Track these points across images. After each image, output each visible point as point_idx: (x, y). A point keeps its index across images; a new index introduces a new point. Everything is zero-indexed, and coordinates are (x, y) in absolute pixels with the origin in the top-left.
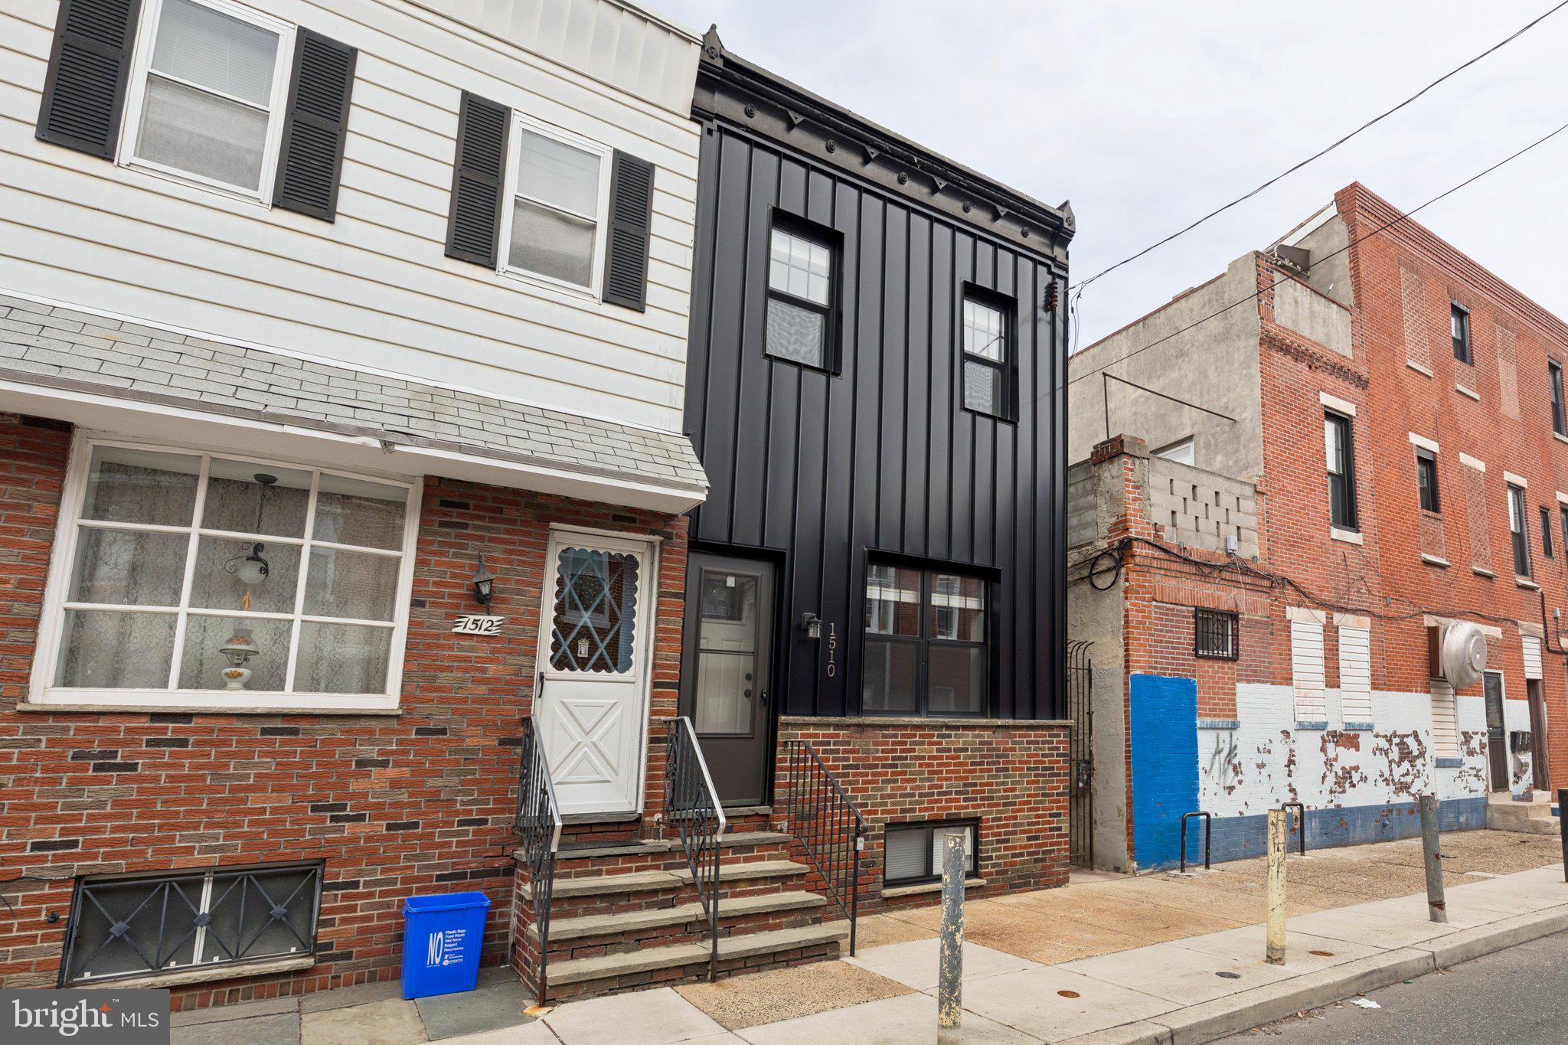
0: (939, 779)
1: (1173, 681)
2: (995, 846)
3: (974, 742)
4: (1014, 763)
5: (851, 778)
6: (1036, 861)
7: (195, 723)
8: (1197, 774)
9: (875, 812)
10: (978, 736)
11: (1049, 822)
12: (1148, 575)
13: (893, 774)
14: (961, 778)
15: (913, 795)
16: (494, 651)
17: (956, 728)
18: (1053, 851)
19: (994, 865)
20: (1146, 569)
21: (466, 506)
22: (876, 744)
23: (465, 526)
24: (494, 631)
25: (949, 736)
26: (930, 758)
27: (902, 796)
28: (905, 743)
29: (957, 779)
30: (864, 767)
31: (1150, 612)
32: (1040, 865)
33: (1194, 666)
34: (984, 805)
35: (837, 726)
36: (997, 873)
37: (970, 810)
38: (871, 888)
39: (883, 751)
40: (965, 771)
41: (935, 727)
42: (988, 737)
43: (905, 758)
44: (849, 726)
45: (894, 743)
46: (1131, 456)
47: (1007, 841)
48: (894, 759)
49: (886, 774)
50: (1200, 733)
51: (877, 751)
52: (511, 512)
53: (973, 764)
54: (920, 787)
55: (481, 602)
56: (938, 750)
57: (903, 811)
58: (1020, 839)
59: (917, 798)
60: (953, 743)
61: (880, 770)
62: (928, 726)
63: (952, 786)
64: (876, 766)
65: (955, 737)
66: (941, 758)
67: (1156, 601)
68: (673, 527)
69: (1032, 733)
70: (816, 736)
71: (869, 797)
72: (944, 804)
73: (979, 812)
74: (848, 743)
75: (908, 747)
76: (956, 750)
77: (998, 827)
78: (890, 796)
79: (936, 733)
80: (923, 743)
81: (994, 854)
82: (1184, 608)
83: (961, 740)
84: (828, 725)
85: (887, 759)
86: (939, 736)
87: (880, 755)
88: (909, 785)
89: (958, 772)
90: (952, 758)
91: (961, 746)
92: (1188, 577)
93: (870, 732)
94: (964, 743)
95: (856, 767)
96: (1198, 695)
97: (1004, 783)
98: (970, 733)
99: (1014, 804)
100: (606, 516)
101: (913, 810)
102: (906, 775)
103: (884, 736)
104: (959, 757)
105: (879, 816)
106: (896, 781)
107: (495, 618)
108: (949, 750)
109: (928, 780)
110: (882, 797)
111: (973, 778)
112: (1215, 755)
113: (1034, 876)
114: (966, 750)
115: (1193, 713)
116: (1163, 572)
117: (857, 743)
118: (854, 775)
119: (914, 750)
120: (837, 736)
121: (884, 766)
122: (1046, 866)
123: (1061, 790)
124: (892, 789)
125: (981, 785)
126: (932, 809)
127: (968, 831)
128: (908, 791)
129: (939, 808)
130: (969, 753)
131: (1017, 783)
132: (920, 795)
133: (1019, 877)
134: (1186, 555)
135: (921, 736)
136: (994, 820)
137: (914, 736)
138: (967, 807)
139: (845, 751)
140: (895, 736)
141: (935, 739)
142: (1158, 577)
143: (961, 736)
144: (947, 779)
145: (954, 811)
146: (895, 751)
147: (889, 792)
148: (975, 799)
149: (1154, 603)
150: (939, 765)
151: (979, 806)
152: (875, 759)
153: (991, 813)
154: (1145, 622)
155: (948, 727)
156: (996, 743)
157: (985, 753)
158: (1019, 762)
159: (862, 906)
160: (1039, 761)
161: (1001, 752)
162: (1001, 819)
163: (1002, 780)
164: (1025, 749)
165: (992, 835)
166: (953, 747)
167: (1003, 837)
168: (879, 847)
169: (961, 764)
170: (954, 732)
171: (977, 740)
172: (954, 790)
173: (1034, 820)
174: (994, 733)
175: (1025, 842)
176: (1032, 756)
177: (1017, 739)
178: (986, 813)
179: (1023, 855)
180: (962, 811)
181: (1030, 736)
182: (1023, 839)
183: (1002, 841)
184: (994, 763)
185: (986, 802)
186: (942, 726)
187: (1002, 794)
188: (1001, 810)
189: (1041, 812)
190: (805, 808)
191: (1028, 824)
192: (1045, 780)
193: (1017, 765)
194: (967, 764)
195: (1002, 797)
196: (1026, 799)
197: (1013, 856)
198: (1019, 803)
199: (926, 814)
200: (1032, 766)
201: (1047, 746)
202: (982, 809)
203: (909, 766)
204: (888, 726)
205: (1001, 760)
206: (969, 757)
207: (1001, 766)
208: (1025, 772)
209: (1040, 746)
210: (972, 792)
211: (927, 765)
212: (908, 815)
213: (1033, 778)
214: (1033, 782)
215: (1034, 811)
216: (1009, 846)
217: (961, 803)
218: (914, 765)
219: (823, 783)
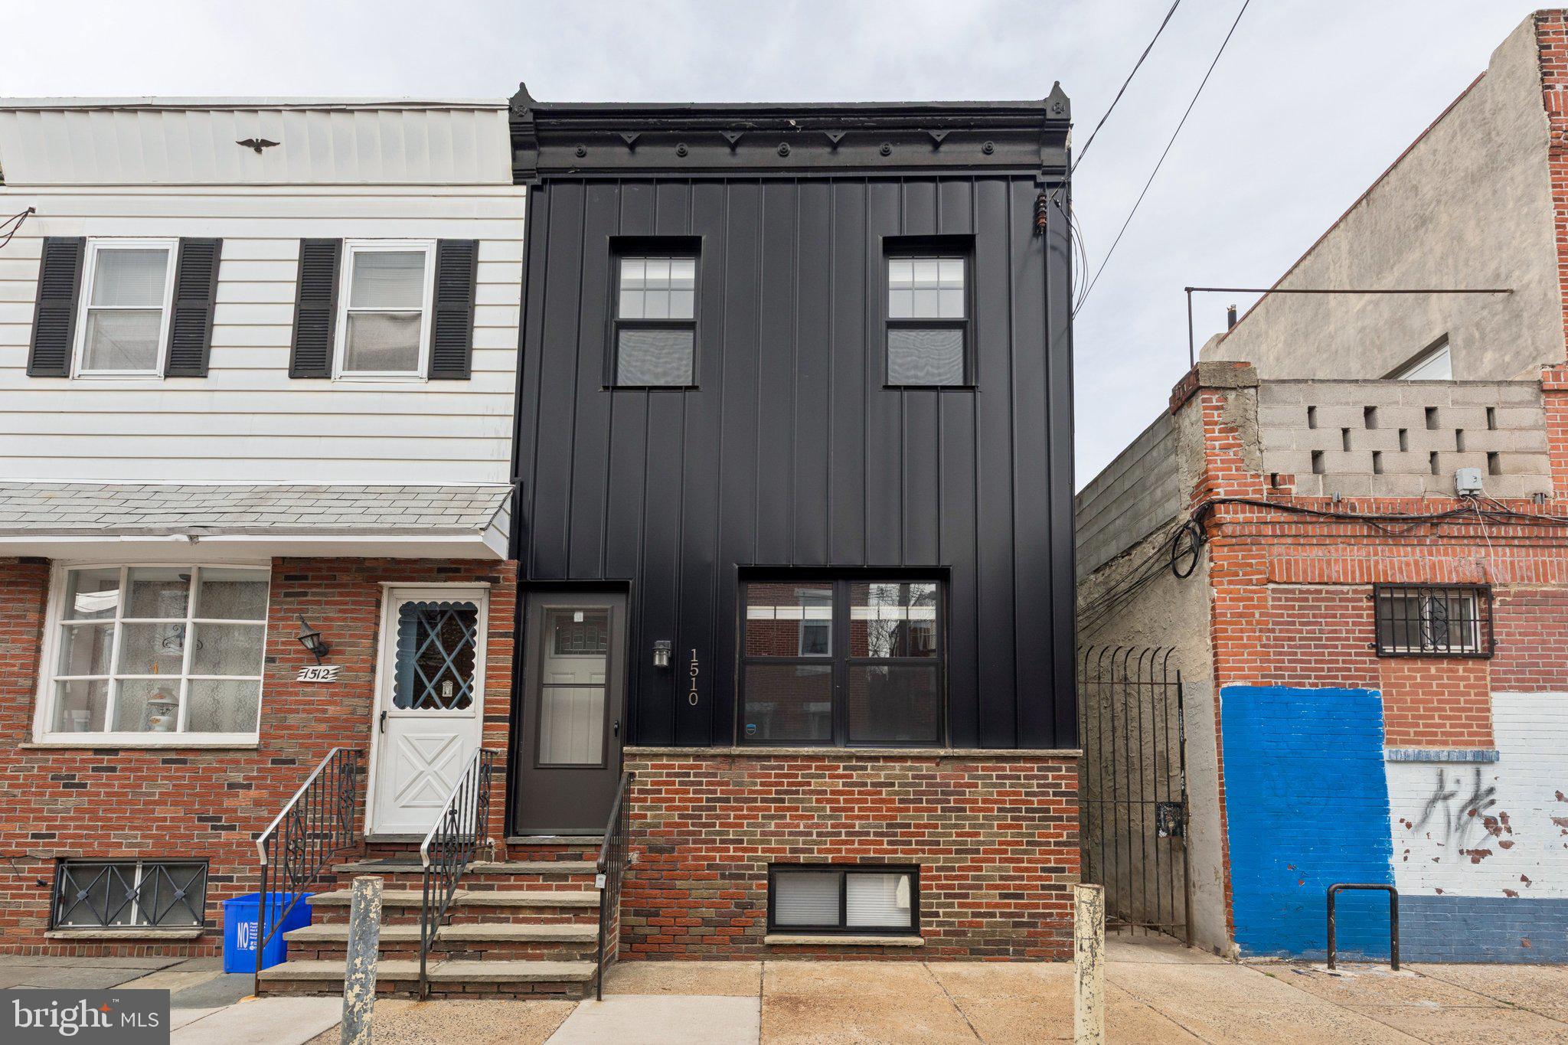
0: (848, 817)
1: (1320, 694)
2: (943, 900)
3: (905, 776)
4: (976, 801)
5: (718, 812)
6: (1016, 925)
7: (121, 755)
8: (1388, 829)
9: (754, 850)
10: (910, 769)
11: (1040, 878)
12: (1254, 548)
13: (778, 809)
14: (884, 817)
15: (809, 834)
16: (333, 695)
17: (876, 759)
18: (1051, 915)
19: (940, 924)
20: (1249, 541)
21: (305, 578)
22: (753, 776)
23: (305, 594)
24: (330, 678)
25: (865, 768)
26: (834, 792)
27: (792, 834)
28: (795, 776)
29: (875, 818)
30: (737, 800)
31: (1265, 599)
32: (1025, 931)
33: (1375, 670)
34: (923, 851)
35: (697, 757)
36: (946, 933)
37: (899, 855)
38: (749, 931)
39: (763, 784)
40: (890, 810)
41: (839, 758)
42: (928, 769)
43: (796, 792)
44: (714, 757)
45: (778, 776)
46: (1217, 389)
47: (966, 896)
48: (779, 792)
49: (768, 809)
50: (1390, 771)
51: (755, 784)
52: (344, 578)
53: (901, 801)
54: (818, 826)
55: (322, 653)
56: (846, 784)
57: (793, 851)
58: (986, 896)
59: (814, 837)
60: (869, 776)
61: (759, 804)
62: (828, 757)
63: (869, 826)
64: (754, 800)
65: (873, 770)
66: (851, 793)
67: (1276, 582)
68: (500, 572)
69: (1008, 766)
70: (672, 767)
71: (744, 833)
72: (856, 846)
73: (914, 859)
74: (715, 775)
75: (800, 780)
76: (875, 785)
77: (946, 878)
78: (773, 834)
79: (841, 765)
80: (822, 776)
81: (941, 911)
82: (1345, 588)
83: (883, 773)
84: (686, 756)
85: (769, 792)
86: (846, 768)
87: (759, 788)
88: (802, 824)
89: (879, 810)
90: (869, 793)
91: (883, 780)
92: (1353, 541)
93: (744, 763)
94: (888, 776)
95: (726, 800)
96: (1384, 713)
97: (956, 826)
98: (897, 765)
99: (977, 851)
100: (430, 570)
101: (810, 851)
102: (797, 811)
103: (764, 768)
104: (879, 793)
105: (760, 854)
106: (783, 817)
107: (330, 668)
108: (864, 784)
109: (830, 817)
110: (764, 834)
111: (904, 818)
112: (1434, 801)
113: (1015, 943)
114: (892, 785)
115: (1374, 738)
116: (1289, 540)
117: (725, 773)
118: (724, 809)
119: (808, 784)
120: (700, 767)
121: (765, 800)
122: (1036, 933)
123: (1065, 838)
124: (778, 826)
125: (917, 826)
126: (838, 851)
127: (905, 880)
128: (802, 829)
129: (849, 851)
130: (896, 788)
131: (982, 826)
132: (820, 834)
133: (987, 943)
134: (1341, 511)
135: (819, 768)
136: (939, 869)
137: (809, 767)
138: (895, 851)
139: (710, 784)
140: (780, 767)
141: (841, 771)
142: (1276, 550)
143: (883, 768)
144: (861, 818)
145: (872, 855)
146: (780, 784)
147: (773, 829)
148: (909, 843)
149: (1271, 586)
150: (847, 801)
151: (915, 851)
152: (751, 792)
153: (937, 860)
154: (1253, 615)
155: (860, 758)
156: (942, 777)
157: (924, 788)
158: (984, 801)
159: (739, 950)
160: (1020, 800)
161: (952, 789)
162: (953, 869)
163: (953, 822)
164: (994, 785)
165: (938, 887)
166: (869, 781)
167: (957, 891)
168: (759, 888)
169: (883, 801)
170: (870, 764)
171: (910, 773)
172: (872, 830)
173: (1012, 873)
174: (938, 765)
175: (997, 900)
176: (1008, 794)
177: (980, 773)
178: (927, 860)
179: (993, 915)
180: (886, 856)
181: (1004, 769)
182: (994, 896)
183: (955, 896)
184: (938, 801)
185: (927, 848)
186: (850, 757)
187: (954, 838)
188: (953, 858)
189: (1025, 865)
190: (660, 841)
191: (1002, 878)
192: (1032, 825)
193: (980, 805)
194: (892, 801)
195: (955, 843)
196: (997, 847)
197: (975, 915)
198: (985, 852)
199: (830, 856)
200: (1008, 806)
201: (1035, 782)
202: (921, 855)
203: (802, 801)
204: (768, 757)
205: (952, 798)
206: (897, 793)
207: (952, 805)
208: (996, 813)
209: (1022, 781)
210: (903, 834)
211: (829, 801)
212: (802, 856)
213: (1009, 822)
214: (1010, 827)
215: (1012, 863)
216: (969, 903)
217: (885, 846)
218: (810, 801)
219: (682, 817)
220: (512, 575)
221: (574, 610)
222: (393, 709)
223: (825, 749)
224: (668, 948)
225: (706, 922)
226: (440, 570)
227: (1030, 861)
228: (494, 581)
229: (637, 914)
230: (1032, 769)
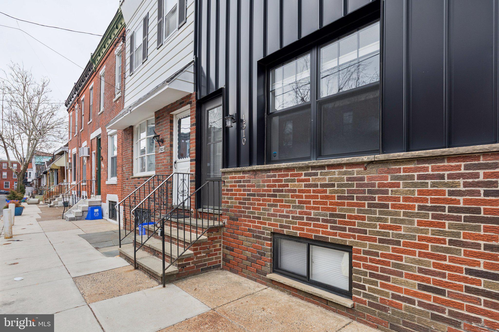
0: (307, 208)
2: (368, 277)
3: (342, 179)
4: (398, 199)
5: (251, 201)
6: (436, 318)
9: (265, 224)
10: (345, 173)
11: (465, 280)
13: (274, 201)
14: (328, 209)
15: (288, 217)
16: (164, 156)
17: (322, 167)
19: (365, 295)
21: (160, 117)
22: (264, 181)
23: (159, 123)
24: (163, 151)
25: (316, 174)
26: (300, 191)
27: (280, 216)
28: (281, 181)
29: (323, 209)
30: (258, 195)
34: (354, 237)
35: (244, 172)
36: (372, 305)
37: (338, 237)
38: (263, 268)
39: (268, 186)
40: (331, 204)
41: (301, 168)
42: (358, 173)
43: (282, 191)
44: (249, 171)
45: (274, 181)
47: (388, 279)
48: (274, 191)
49: (270, 201)
51: (264, 186)
52: (165, 115)
53: (339, 198)
54: (292, 212)
55: (161, 141)
56: (306, 186)
57: (281, 226)
58: (406, 283)
59: (291, 219)
60: (319, 179)
61: (266, 198)
62: (296, 168)
63: (319, 214)
64: (264, 195)
65: (321, 175)
66: (309, 191)
68: (192, 99)
69: (430, 166)
70: (236, 178)
71: (261, 214)
72: (312, 227)
73: (348, 241)
74: (249, 181)
75: (283, 183)
76: (322, 186)
77: (372, 261)
78: (273, 215)
79: (303, 172)
80: (293, 181)
81: (367, 286)
83: (327, 177)
84: (239, 172)
85: (270, 191)
86: (306, 175)
87: (266, 188)
88: (285, 209)
89: (325, 203)
90: (319, 192)
91: (327, 182)
93: (260, 175)
94: (330, 179)
95: (254, 195)
97: (379, 219)
98: (337, 171)
99: (398, 243)
100: (178, 105)
101: (289, 227)
102: (282, 202)
103: (268, 176)
104: (325, 191)
105: (267, 226)
106: (276, 206)
107: (163, 147)
108: (316, 186)
109: (298, 207)
110: (269, 215)
111: (341, 210)
114: (333, 185)
117: (254, 181)
118: (254, 200)
119: (287, 186)
121: (269, 195)
124: (274, 211)
125: (350, 217)
126: (303, 229)
127: (346, 255)
128: (285, 214)
129: (308, 230)
130: (336, 188)
131: (402, 221)
132: (293, 218)
135: (292, 175)
136: (365, 252)
137: (287, 175)
138: (335, 234)
139: (248, 186)
140: (274, 176)
141: (303, 177)
143: (326, 174)
144: (314, 208)
145: (321, 235)
146: (275, 186)
147: (272, 212)
148: (344, 229)
150: (307, 197)
151: (349, 236)
152: (264, 191)
153: (364, 245)
155: (313, 167)
156: (370, 179)
157: (355, 188)
158: (405, 199)
159: (259, 277)
160: (444, 199)
161: (377, 188)
162: (377, 254)
163: (377, 216)
164: (415, 185)
165: (365, 267)
166: (319, 183)
167: (379, 273)
168: (267, 246)
169: (327, 197)
170: (319, 171)
171: (345, 177)
172: (321, 218)
173: (432, 268)
174: (365, 169)
175: (416, 290)
176: (429, 193)
177: (402, 174)
178: (357, 244)
179: (412, 302)
180: (330, 237)
181: (426, 169)
182: (413, 285)
183: (378, 277)
184: (365, 199)
185: (357, 234)
186: (307, 167)
187: (378, 229)
188: (376, 245)
189: (447, 263)
190: (232, 214)
191: (420, 270)
192: (458, 225)
193: (401, 202)
194: (333, 198)
195: (378, 233)
196: (417, 241)
197: (394, 296)
198: (405, 244)
199: (298, 232)
200: (429, 204)
201: (461, 181)
202: (353, 240)
203: (284, 196)
204: (269, 170)
205: (377, 196)
206: (336, 192)
207: (377, 201)
208: (416, 211)
209: (446, 180)
210: (340, 222)
211: (298, 197)
212: (285, 230)
213: (430, 219)
214: (431, 224)
215: (432, 258)
216: (389, 285)
217: (329, 230)
218: (288, 196)
219: (240, 203)
220: (194, 99)
221: (214, 108)
222: (178, 160)
223: (292, 163)
224: (236, 268)
225: (248, 259)
226: (181, 104)
227: (452, 260)
228: (190, 103)
229: (227, 248)
230: (459, 168)
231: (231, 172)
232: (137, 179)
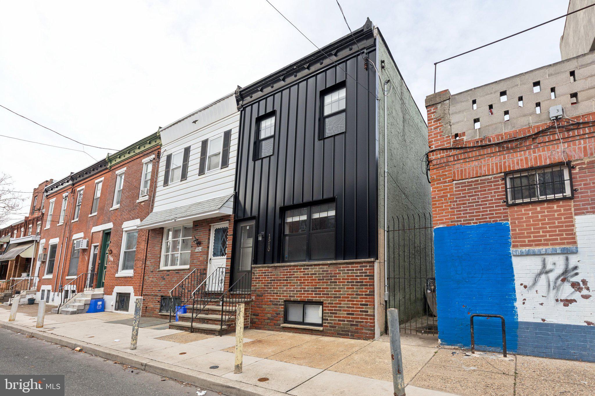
0: (304, 285)
1: (479, 227)
2: (329, 315)
3: (320, 271)
4: (340, 279)
5: (272, 284)
6: (352, 325)
7: (170, 272)
8: (514, 290)
9: (280, 296)
10: (321, 268)
11: (359, 308)
12: (447, 168)
13: (286, 283)
14: (313, 285)
15: (294, 291)
16: (201, 254)
17: (311, 265)
18: (363, 322)
19: (328, 323)
20: (444, 165)
21: (198, 225)
22: (281, 272)
23: (197, 230)
24: (201, 250)
25: (308, 269)
26: (300, 277)
27: (290, 291)
28: (291, 272)
29: (311, 285)
30: (277, 280)
31: (452, 188)
32: (354, 327)
33: (506, 213)
34: (324, 297)
35: (268, 267)
36: (330, 326)
37: (318, 298)
38: (278, 322)
39: (283, 275)
40: (315, 283)
41: (302, 266)
42: (326, 268)
43: (291, 277)
44: (272, 267)
45: (287, 272)
46: (433, 105)
47: (336, 313)
48: (287, 277)
49: (284, 283)
50: (515, 261)
51: (281, 275)
52: (204, 224)
53: (319, 280)
54: (296, 288)
55: (199, 244)
56: (303, 274)
57: (290, 296)
58: (343, 314)
59: (295, 292)
60: (310, 271)
61: (282, 281)
62: (299, 265)
63: (310, 288)
64: (281, 280)
65: (311, 269)
66: (305, 277)
67: (456, 180)
68: (230, 218)
69: (350, 266)
70: (262, 270)
71: (278, 291)
72: (306, 295)
73: (322, 300)
74: (272, 273)
75: (292, 273)
76: (311, 274)
77: (331, 307)
78: (285, 291)
79: (302, 268)
80: (297, 272)
81: (329, 318)
82: (490, 177)
83: (313, 270)
84: (265, 267)
85: (284, 278)
86: (304, 269)
87: (282, 276)
88: (292, 287)
89: (312, 283)
90: (310, 277)
91: (313, 273)
92: (492, 155)
93: (279, 269)
94: (315, 271)
95: (274, 280)
96: (511, 233)
97: (334, 288)
98: (318, 267)
99: (340, 297)
100: (218, 220)
101: (294, 297)
102: (291, 283)
103: (283, 270)
104: (312, 277)
105: (282, 297)
106: (287, 286)
107: (200, 248)
108: (308, 274)
109: (299, 285)
110: (283, 291)
111: (319, 285)
112: (540, 274)
113: (352, 332)
114: (316, 274)
115: (507, 245)
116: (462, 161)
117: (274, 272)
118: (274, 283)
119: (294, 275)
120: (268, 270)
121: (283, 280)
122: (358, 328)
123: (368, 293)
124: (286, 288)
125: (323, 288)
126: (301, 297)
127: (321, 307)
128: (292, 289)
129: (304, 297)
130: (317, 275)
131: (341, 288)
132: (297, 291)
133: (342, 331)
134: (484, 143)
135: (297, 269)
136: (329, 303)
137: (294, 269)
138: (316, 297)
139: (271, 275)
140: (287, 270)
141: (302, 270)
142: (456, 166)
143: (313, 268)
144: (307, 285)
145: (310, 298)
146: (287, 275)
147: (285, 289)
148: (320, 294)
149: (455, 182)
150: (304, 280)
151: (322, 297)
152: (280, 278)
153: (328, 300)
154: (447, 196)
155: (307, 265)
156: (331, 271)
157: (325, 275)
158: (343, 279)
159: (276, 328)
160: (354, 278)
161: (333, 275)
162: (332, 304)
163: (333, 287)
164: (345, 273)
165: (329, 310)
166: (310, 273)
167: (334, 312)
168: (281, 309)
169: (313, 280)
170: (310, 267)
171: (321, 270)
172: (310, 290)
173: (351, 306)
174: (329, 267)
175: (346, 316)
176: (350, 276)
177: (342, 269)
178: (325, 300)
179: (344, 321)
180: (314, 299)
181: (349, 267)
182: (345, 314)
183: (333, 313)
184: (329, 279)
185: (325, 296)
186: (304, 265)
187: (333, 293)
188: (332, 300)
189: (355, 303)
190: (259, 293)
191: (347, 307)
192: (357, 288)
193: (341, 280)
194: (316, 280)
195: (333, 294)
196: (346, 296)
197: (339, 320)
198: (343, 297)
199: (299, 298)
200: (350, 281)
201: (359, 271)
202: (323, 299)
203: (292, 280)
204: (284, 266)
205: (333, 278)
206: (317, 277)
207: (333, 281)
208: (346, 283)
209: (355, 271)
210: (319, 291)
211: (299, 280)
212: (292, 298)
213: (350, 287)
214: (350, 288)
215: (351, 302)
216: (337, 316)
217: (314, 295)
218: (294, 280)
219: (264, 286)
220: (233, 218)
221: (247, 226)
222: (213, 258)
223: (297, 263)
224: (260, 326)
225: (268, 319)
226: (220, 219)
227: (356, 301)
228: (229, 220)
229: (254, 315)
230: (358, 267)
231: (259, 267)
232: (166, 272)
